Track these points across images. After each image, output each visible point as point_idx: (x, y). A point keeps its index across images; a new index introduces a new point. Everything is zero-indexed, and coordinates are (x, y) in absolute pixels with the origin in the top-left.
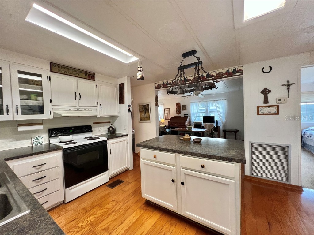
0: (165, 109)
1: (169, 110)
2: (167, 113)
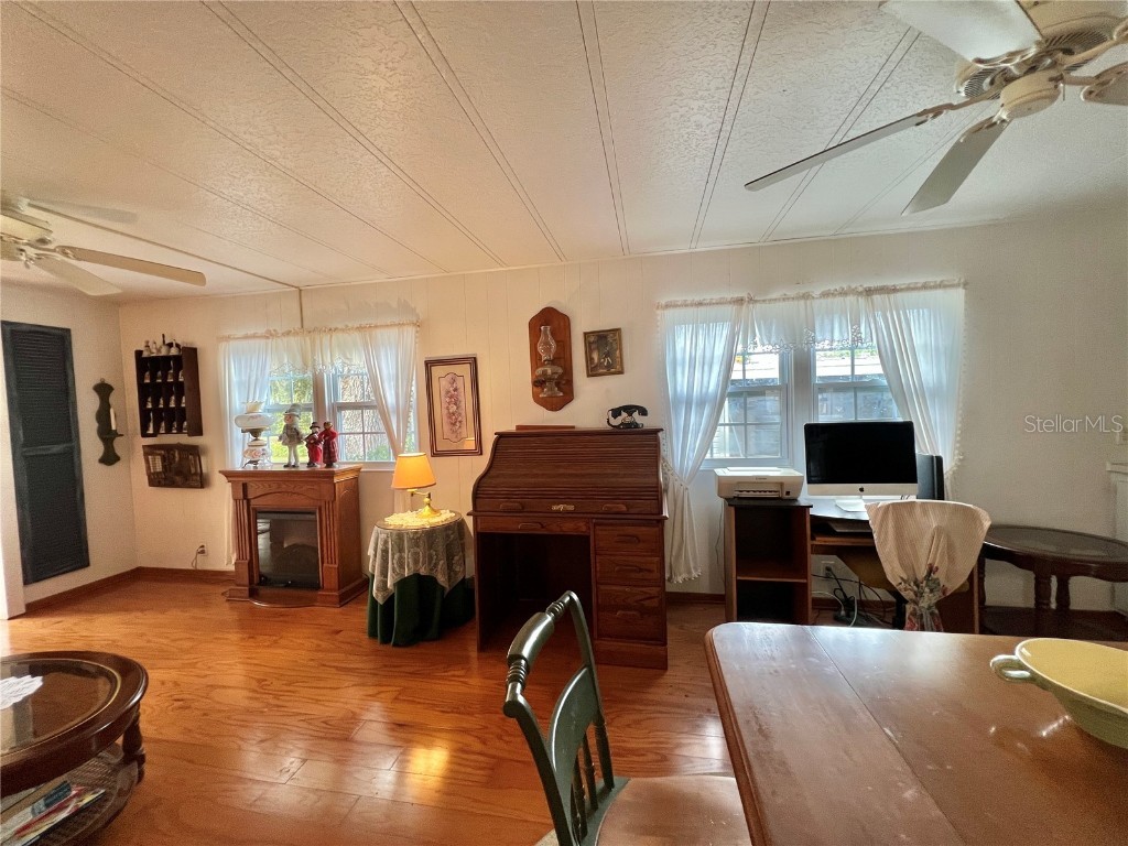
0: (430, 364)
1: (465, 370)
2: (454, 398)
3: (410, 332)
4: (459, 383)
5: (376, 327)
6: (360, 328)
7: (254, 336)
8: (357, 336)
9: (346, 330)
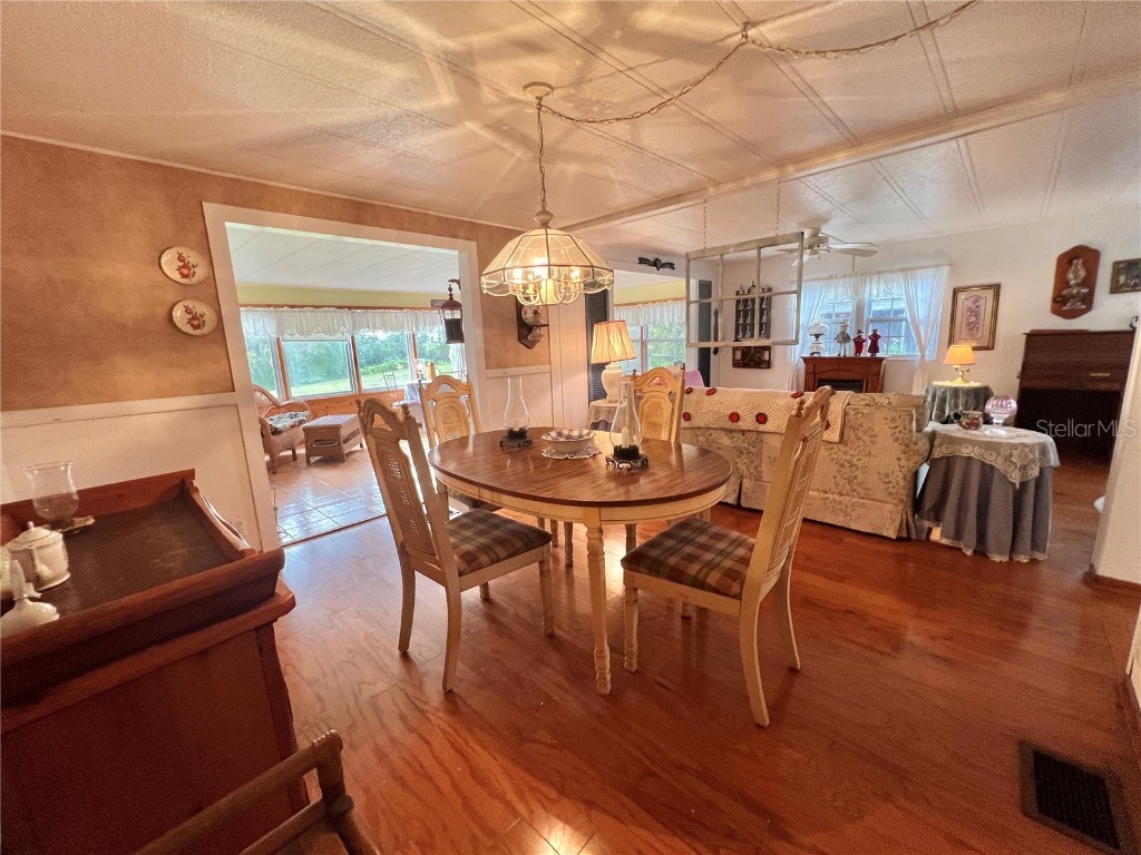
0: (956, 292)
1: (990, 294)
2: (975, 312)
3: (945, 270)
4: (982, 302)
5: (917, 268)
6: (904, 270)
7: (819, 279)
8: (900, 276)
9: (892, 271)
